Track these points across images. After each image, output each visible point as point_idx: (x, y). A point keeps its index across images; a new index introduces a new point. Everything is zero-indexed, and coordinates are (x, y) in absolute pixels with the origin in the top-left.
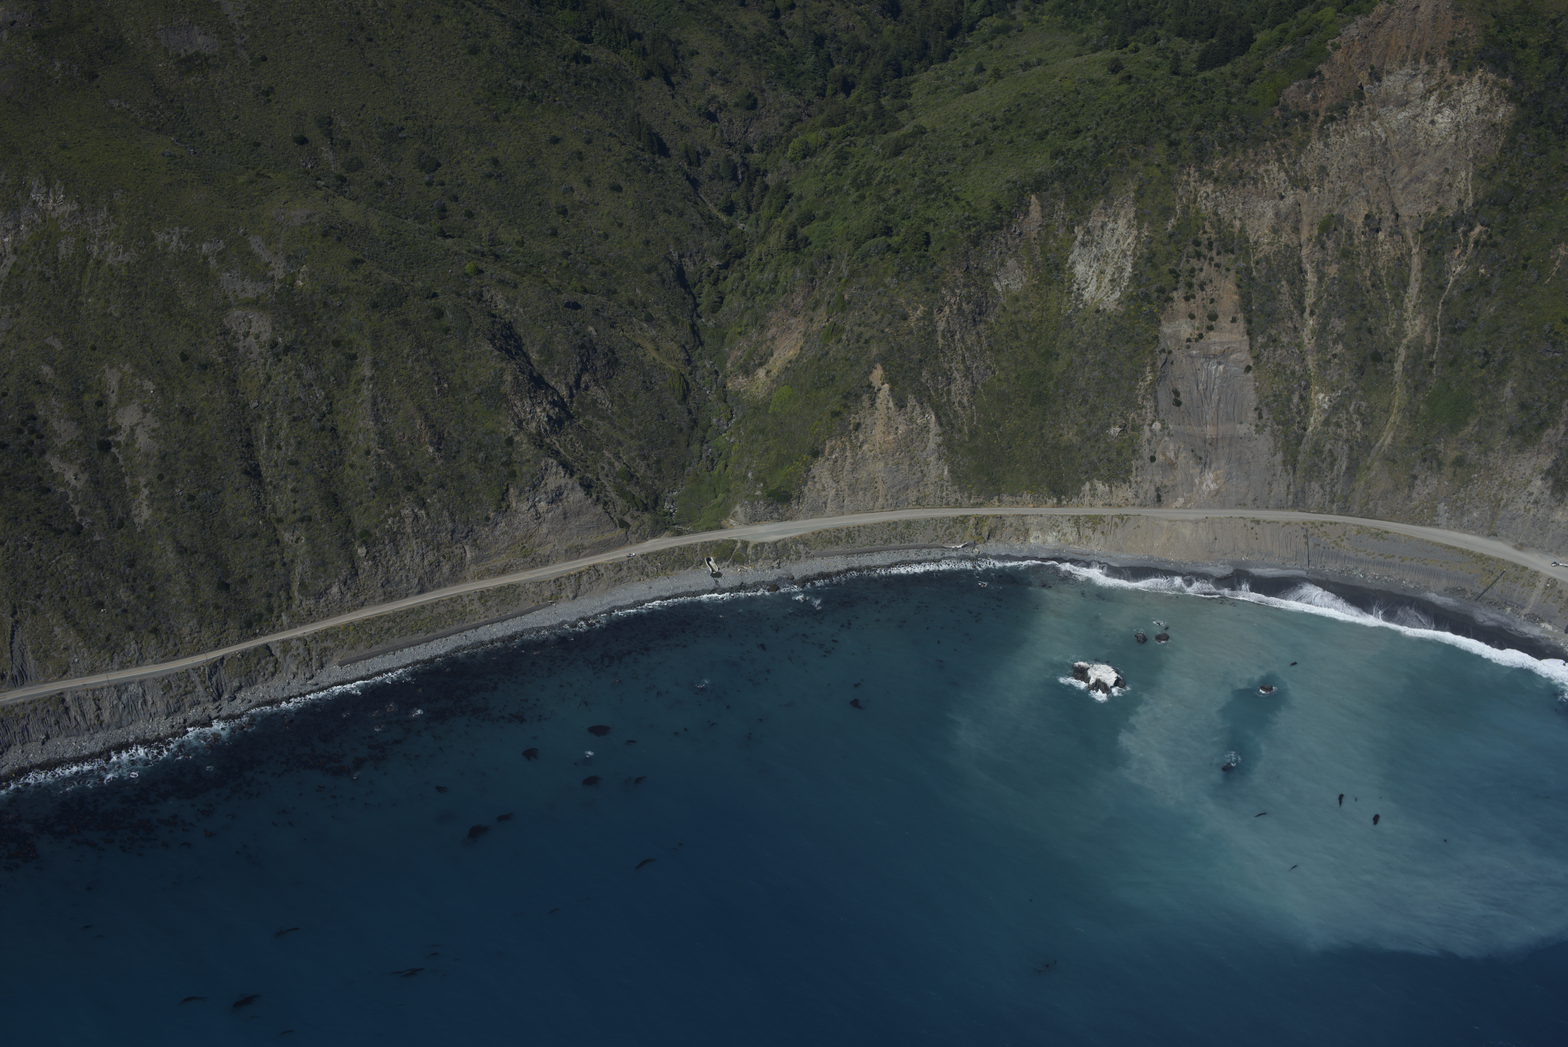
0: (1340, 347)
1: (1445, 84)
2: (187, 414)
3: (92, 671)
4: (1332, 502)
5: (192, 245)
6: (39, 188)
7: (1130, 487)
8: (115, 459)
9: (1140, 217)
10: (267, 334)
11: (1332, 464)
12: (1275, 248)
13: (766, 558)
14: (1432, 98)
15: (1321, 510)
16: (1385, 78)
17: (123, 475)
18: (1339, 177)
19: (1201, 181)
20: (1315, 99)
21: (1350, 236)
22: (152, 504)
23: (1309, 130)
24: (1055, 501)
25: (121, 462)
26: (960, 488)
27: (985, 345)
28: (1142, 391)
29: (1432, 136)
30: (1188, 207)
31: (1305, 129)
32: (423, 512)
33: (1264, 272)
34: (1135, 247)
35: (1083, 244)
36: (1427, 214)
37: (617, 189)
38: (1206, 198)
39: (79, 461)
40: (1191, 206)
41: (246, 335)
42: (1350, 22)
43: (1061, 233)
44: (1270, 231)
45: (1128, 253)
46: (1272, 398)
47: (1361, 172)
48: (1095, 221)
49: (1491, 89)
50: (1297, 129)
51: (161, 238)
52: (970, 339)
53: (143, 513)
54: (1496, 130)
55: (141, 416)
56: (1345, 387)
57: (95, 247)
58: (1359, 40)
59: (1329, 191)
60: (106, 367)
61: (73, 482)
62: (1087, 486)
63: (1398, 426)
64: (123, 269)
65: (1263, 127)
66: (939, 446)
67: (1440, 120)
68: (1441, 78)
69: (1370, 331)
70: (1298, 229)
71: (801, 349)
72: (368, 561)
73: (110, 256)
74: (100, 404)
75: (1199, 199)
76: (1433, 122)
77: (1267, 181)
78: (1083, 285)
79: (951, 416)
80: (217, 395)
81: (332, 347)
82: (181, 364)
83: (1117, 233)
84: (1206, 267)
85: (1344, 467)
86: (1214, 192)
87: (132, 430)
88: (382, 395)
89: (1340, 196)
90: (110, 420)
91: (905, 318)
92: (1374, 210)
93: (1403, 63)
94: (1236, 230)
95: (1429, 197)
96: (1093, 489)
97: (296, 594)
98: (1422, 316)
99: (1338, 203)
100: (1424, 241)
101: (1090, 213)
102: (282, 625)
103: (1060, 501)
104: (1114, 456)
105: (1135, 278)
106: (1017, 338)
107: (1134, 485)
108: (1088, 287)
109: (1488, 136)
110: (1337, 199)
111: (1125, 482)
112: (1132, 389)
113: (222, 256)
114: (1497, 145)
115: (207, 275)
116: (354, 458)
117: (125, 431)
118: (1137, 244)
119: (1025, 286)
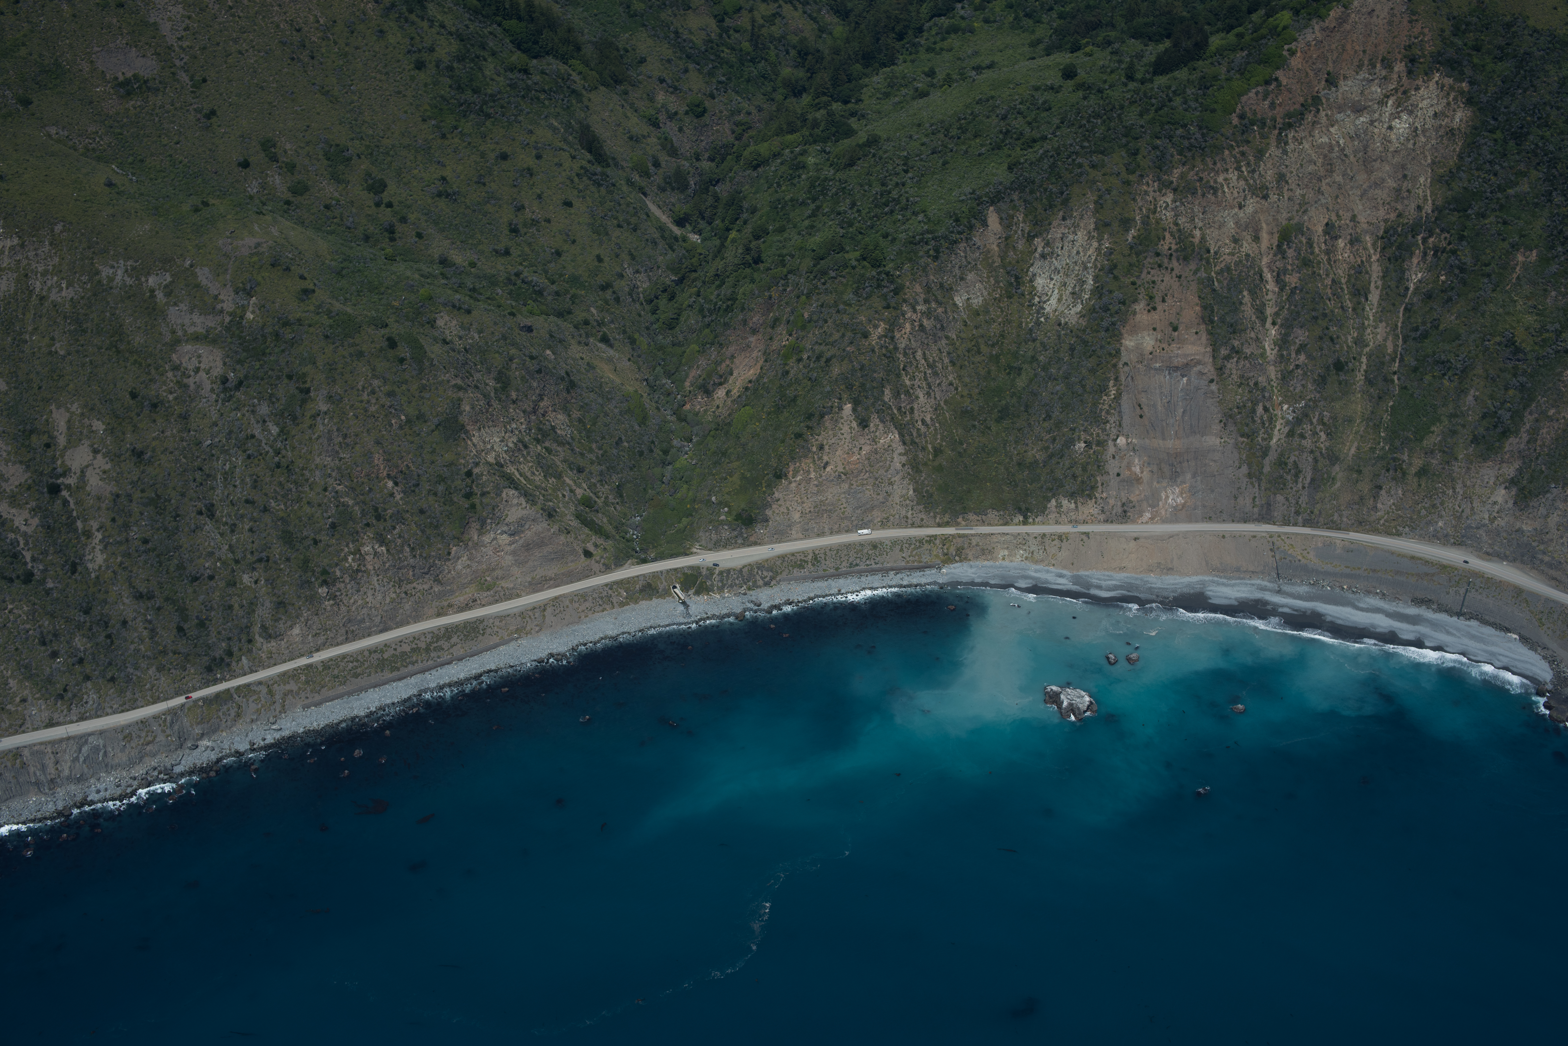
0: (1302, 357)
1: (1402, 89)
2: (138, 455)
3: (51, 724)
4: (1297, 513)
5: (138, 279)
7: (1096, 503)
8: (65, 503)
9: (1100, 228)
10: (219, 369)
11: (1296, 476)
12: (1235, 258)
13: (731, 586)
14: (1390, 103)
15: (1286, 522)
16: (1342, 83)
17: (75, 519)
18: (1299, 185)
19: (1160, 191)
20: (1272, 106)
21: (1310, 244)
22: (105, 547)
23: (1268, 138)
24: (1021, 518)
25: (72, 506)
26: (925, 507)
27: (946, 360)
28: (1106, 407)
29: (1390, 142)
30: (1148, 217)
31: (1263, 137)
32: (383, 548)
33: (1225, 282)
34: (1096, 259)
35: (1043, 256)
36: (1386, 221)
37: (568, 204)
38: (1166, 208)
39: (28, 506)
40: (1151, 216)
41: (197, 370)
42: (1306, 27)
43: (1020, 245)
44: (1230, 240)
45: (1089, 265)
46: (1236, 410)
47: (1320, 179)
48: (1056, 233)
49: (1448, 94)
50: (1255, 137)
51: (106, 272)
52: (932, 355)
53: (97, 558)
54: (1453, 134)
55: (91, 458)
56: (1308, 397)
57: (38, 283)
58: (1315, 45)
59: (1289, 199)
60: (53, 407)
61: (23, 528)
62: (1053, 502)
63: (1362, 437)
64: (67, 306)
65: (1222, 135)
66: (904, 465)
67: (1398, 126)
68: (1398, 83)
69: (1332, 339)
70: (1259, 238)
71: (761, 368)
72: (329, 600)
73: (54, 291)
74: (48, 446)
75: (1159, 209)
76: (1390, 128)
77: (1226, 190)
78: (1045, 298)
79: (915, 434)
80: (168, 433)
81: (286, 381)
82: (131, 402)
83: (1077, 244)
84: (1167, 278)
85: (1308, 480)
86: (1174, 201)
87: (83, 472)
88: (338, 430)
89: (1300, 204)
90: (59, 462)
91: (866, 335)
92: (1334, 218)
93: (1360, 66)
94: (1196, 241)
95: (1388, 204)
96: (1059, 506)
97: (257, 637)
98: (1384, 324)
99: (1297, 211)
100: (1384, 249)
101: (1050, 224)
102: (243, 668)
103: (1026, 517)
104: (1078, 471)
105: (1098, 291)
106: (979, 352)
107: (1100, 501)
108: (1048, 300)
109: (1445, 141)
110: (1297, 207)
111: (1091, 499)
112: (1095, 405)
113: (169, 291)
114: (1454, 150)
115: (154, 309)
116: (312, 495)
117: (75, 473)
118: (1097, 255)
119: (985, 300)
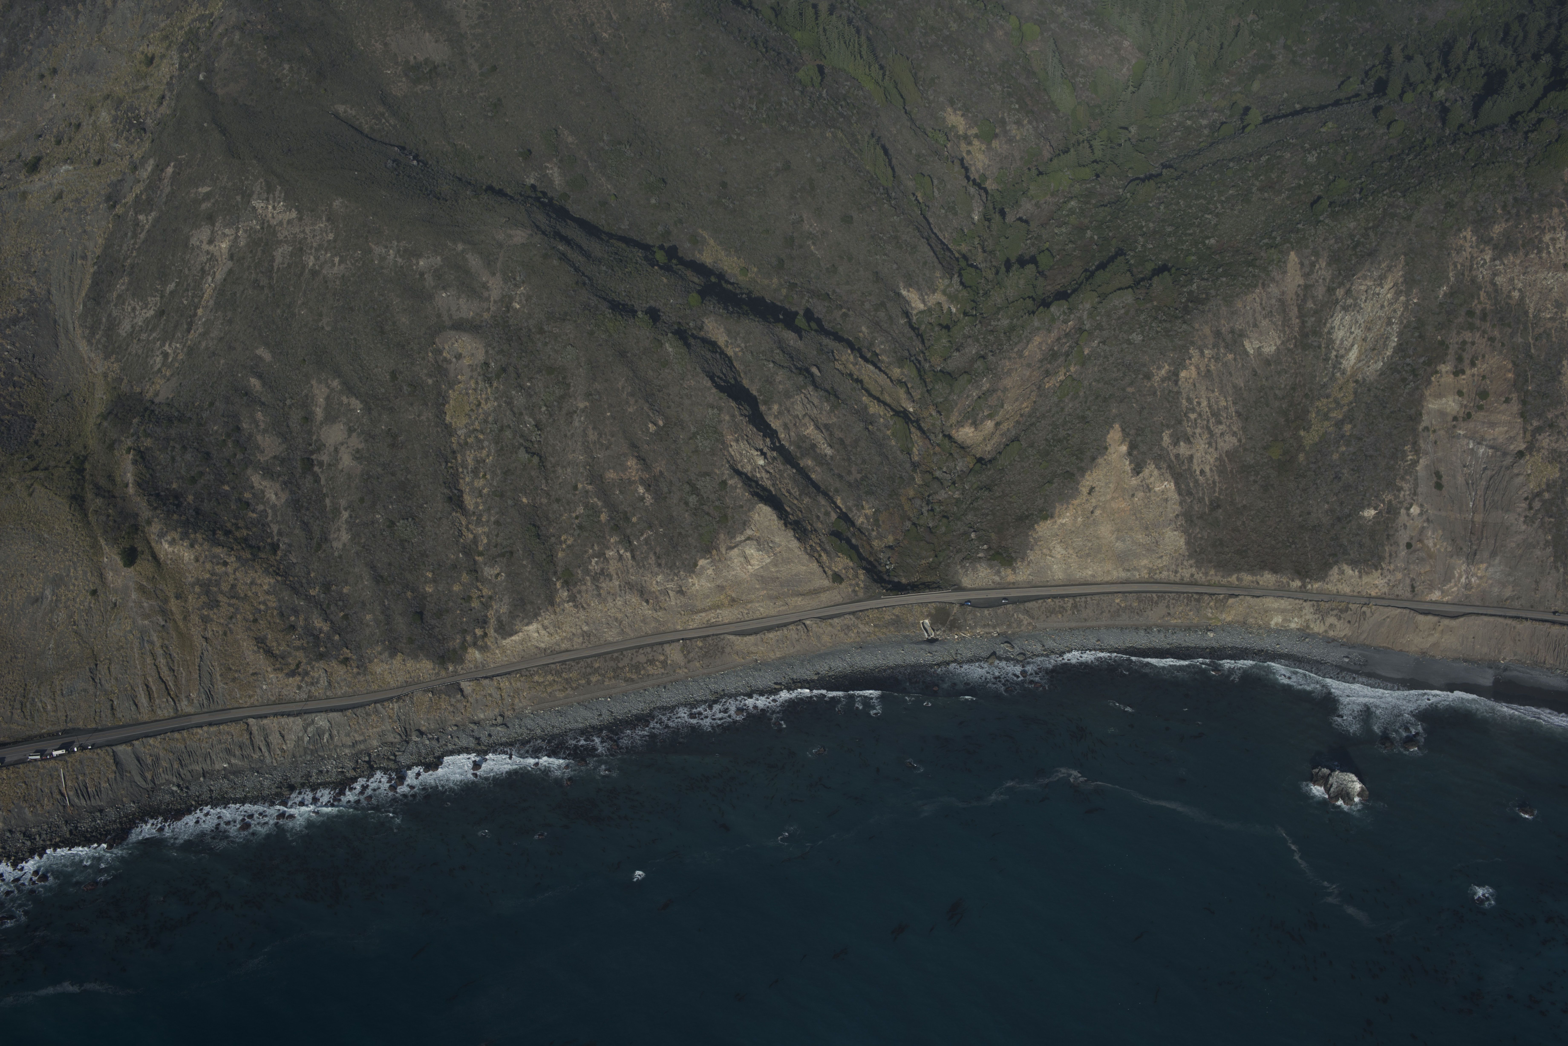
2: (393, 436)
5: (409, 260)
6: (260, 194)
7: (1382, 574)
8: (317, 480)
9: (1410, 281)
10: (480, 357)
12: (1557, 324)
13: (984, 626)
17: (325, 495)
19: (1478, 246)
22: (351, 527)
24: (1299, 584)
25: (323, 482)
26: (1197, 563)
27: (1232, 410)
28: (1402, 472)
30: (1463, 274)
32: (628, 554)
33: (1544, 349)
34: (1402, 314)
35: (1345, 308)
38: (1483, 266)
39: (281, 479)
40: (1466, 273)
41: (459, 357)
43: (1321, 295)
45: (1394, 320)
46: (1544, 488)
48: (1360, 286)
51: (378, 250)
52: (1217, 404)
53: (341, 538)
55: (346, 437)
57: (312, 257)
60: (314, 382)
61: (274, 501)
62: (1335, 569)
64: (337, 283)
66: (1177, 516)
71: (1034, 403)
72: (568, 602)
73: (327, 266)
74: (305, 420)
75: (1475, 267)
77: (1552, 251)
78: (1342, 352)
79: (1191, 485)
80: (424, 418)
82: (390, 384)
83: (1383, 298)
84: (1478, 340)
86: (1493, 259)
87: (336, 450)
90: (314, 438)
91: (1148, 376)
94: (1514, 302)
96: (1342, 572)
97: (492, 632)
101: (1354, 275)
103: (1304, 583)
104: (1366, 539)
105: (1400, 349)
106: (1267, 404)
107: (1386, 573)
108: (1347, 354)
111: (1377, 570)
112: (1390, 468)
113: (438, 275)
115: (422, 292)
116: (561, 493)
117: (328, 450)
118: (1403, 311)
119: (1278, 349)
